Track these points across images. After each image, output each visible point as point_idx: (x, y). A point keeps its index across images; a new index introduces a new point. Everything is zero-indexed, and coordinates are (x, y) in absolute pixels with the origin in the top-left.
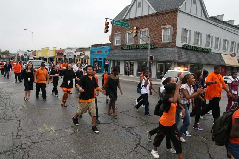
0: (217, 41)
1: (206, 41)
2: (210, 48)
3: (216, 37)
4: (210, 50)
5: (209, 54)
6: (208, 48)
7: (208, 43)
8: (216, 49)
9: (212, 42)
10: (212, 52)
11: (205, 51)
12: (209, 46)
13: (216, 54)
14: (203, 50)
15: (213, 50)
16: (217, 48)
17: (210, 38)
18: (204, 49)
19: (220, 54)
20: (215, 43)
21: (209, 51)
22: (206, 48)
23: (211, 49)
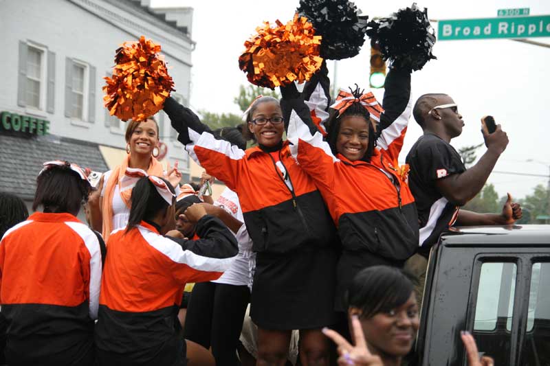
0: (76, 79)
1: (22, 75)
2: (40, 113)
3: (68, 59)
4: (44, 123)
5: (39, 144)
6: (31, 111)
7: (31, 90)
8: (76, 121)
9: (51, 84)
10: (55, 137)
11: (17, 128)
12: (36, 103)
13: (76, 148)
14: (7, 126)
15: (59, 127)
16: (80, 115)
17: (39, 61)
18: (9, 120)
19: (96, 146)
20: (68, 88)
21: (35, 130)
22: (21, 112)
23: (49, 117)
